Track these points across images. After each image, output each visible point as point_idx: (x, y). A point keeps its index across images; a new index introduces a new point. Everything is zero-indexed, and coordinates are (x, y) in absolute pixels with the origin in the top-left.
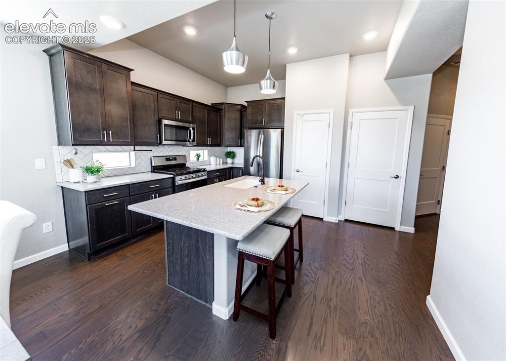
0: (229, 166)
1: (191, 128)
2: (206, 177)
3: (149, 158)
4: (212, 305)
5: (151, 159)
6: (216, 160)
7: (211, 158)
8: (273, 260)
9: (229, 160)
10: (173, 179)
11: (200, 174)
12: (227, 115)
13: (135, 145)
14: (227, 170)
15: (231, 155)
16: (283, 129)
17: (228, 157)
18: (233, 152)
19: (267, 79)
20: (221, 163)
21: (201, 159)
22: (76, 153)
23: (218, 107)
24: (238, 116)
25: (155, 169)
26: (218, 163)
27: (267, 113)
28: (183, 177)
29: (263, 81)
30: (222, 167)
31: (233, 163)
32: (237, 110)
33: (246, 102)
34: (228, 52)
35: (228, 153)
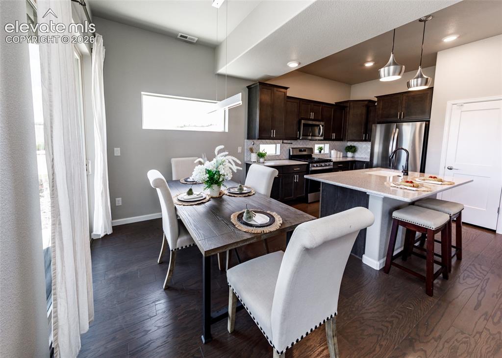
0: (349, 159)
1: (321, 126)
2: (332, 167)
3: (288, 148)
4: (362, 258)
5: (290, 150)
6: (337, 154)
7: (332, 151)
8: (434, 229)
9: (350, 154)
10: (308, 165)
11: (327, 164)
12: (352, 112)
13: (283, 139)
14: (350, 163)
15: (353, 149)
16: (429, 121)
17: (349, 151)
18: (354, 147)
19: (417, 78)
20: (341, 156)
21: (322, 151)
22: (253, 144)
23: (342, 105)
24: (364, 111)
25: (291, 158)
26: (338, 156)
27: (404, 106)
28: (315, 165)
29: (413, 80)
30: (341, 159)
31: (353, 157)
32: (363, 106)
33: (376, 97)
34: (386, 68)
35: (349, 147)
